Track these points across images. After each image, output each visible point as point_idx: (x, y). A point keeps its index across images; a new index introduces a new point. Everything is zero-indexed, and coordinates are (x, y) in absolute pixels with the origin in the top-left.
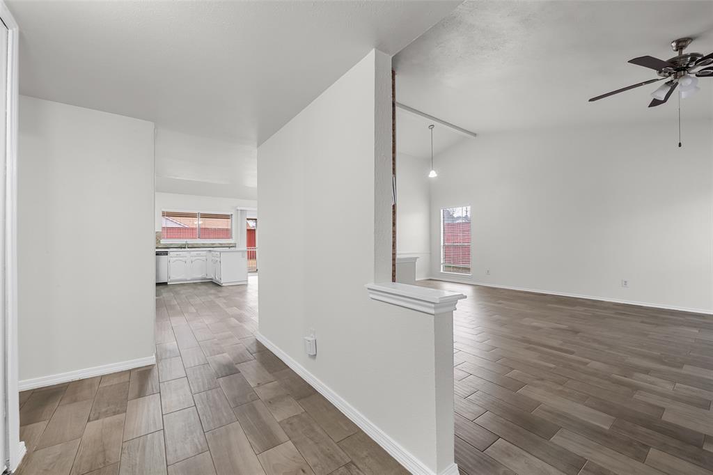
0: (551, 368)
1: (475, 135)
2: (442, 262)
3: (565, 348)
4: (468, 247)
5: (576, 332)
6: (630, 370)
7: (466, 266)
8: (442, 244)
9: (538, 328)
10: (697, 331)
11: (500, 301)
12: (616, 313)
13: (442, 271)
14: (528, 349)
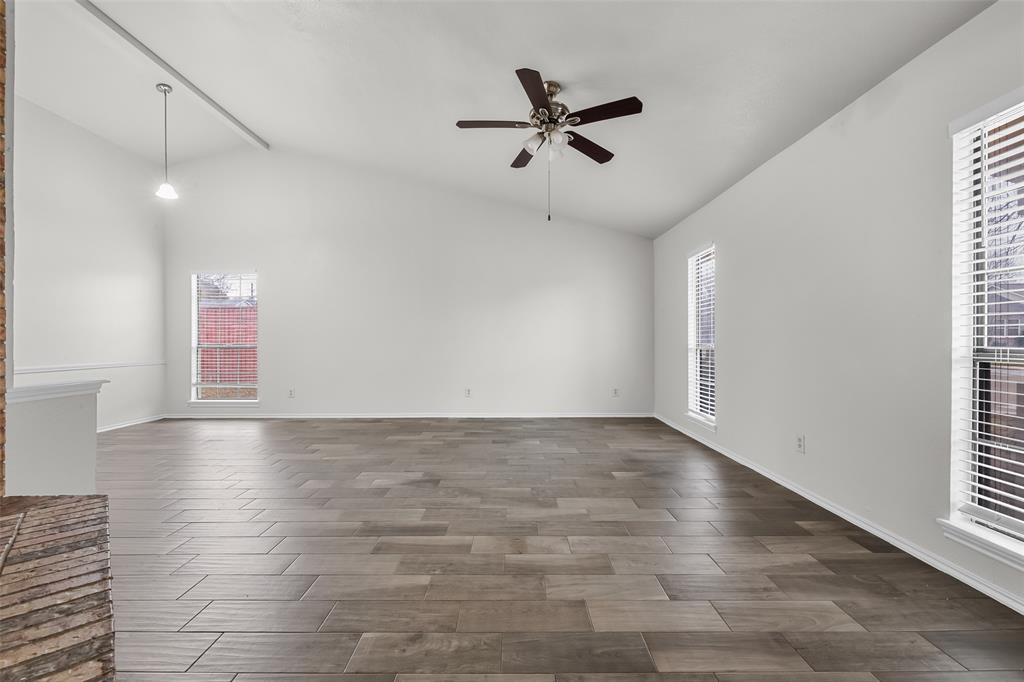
0: (425, 588)
1: (267, 146)
2: (194, 380)
3: (432, 522)
4: (253, 349)
5: (435, 482)
6: (518, 534)
7: (248, 385)
8: (194, 343)
9: (382, 492)
10: (538, 443)
11: (315, 446)
12: (467, 434)
13: (193, 399)
14: (377, 550)
